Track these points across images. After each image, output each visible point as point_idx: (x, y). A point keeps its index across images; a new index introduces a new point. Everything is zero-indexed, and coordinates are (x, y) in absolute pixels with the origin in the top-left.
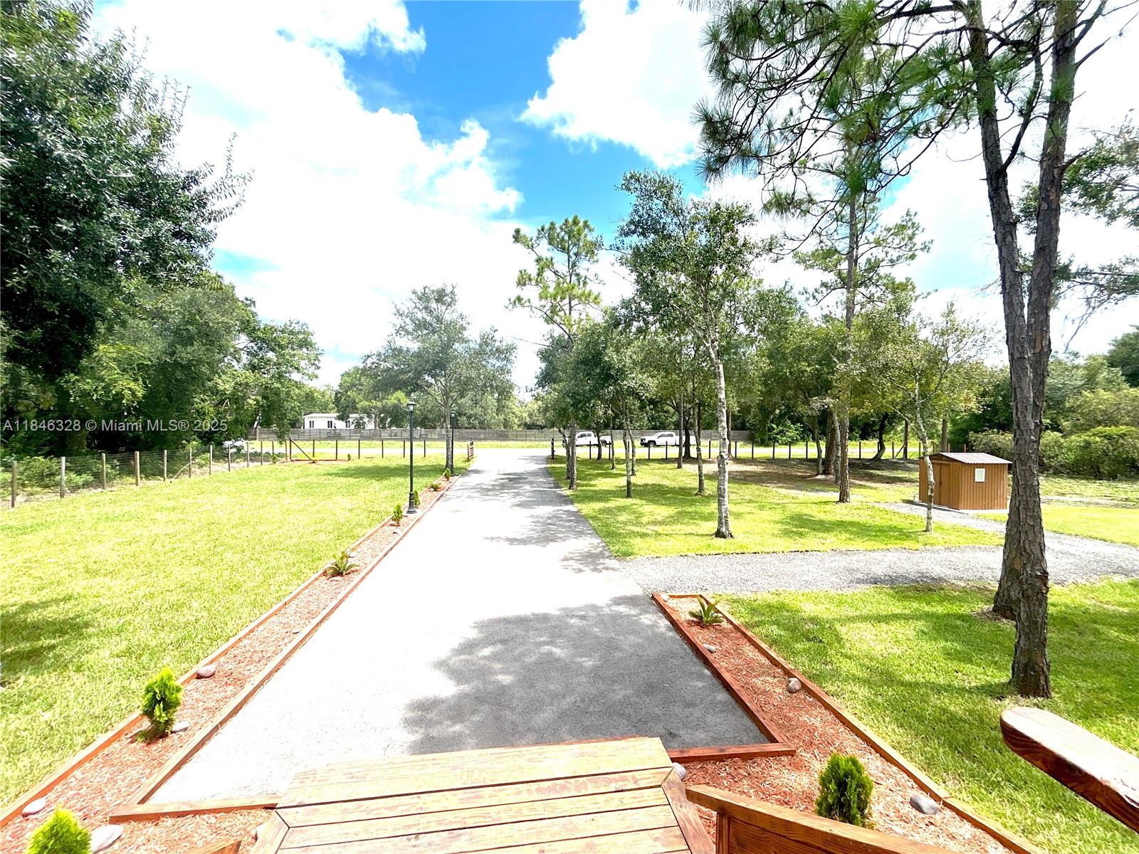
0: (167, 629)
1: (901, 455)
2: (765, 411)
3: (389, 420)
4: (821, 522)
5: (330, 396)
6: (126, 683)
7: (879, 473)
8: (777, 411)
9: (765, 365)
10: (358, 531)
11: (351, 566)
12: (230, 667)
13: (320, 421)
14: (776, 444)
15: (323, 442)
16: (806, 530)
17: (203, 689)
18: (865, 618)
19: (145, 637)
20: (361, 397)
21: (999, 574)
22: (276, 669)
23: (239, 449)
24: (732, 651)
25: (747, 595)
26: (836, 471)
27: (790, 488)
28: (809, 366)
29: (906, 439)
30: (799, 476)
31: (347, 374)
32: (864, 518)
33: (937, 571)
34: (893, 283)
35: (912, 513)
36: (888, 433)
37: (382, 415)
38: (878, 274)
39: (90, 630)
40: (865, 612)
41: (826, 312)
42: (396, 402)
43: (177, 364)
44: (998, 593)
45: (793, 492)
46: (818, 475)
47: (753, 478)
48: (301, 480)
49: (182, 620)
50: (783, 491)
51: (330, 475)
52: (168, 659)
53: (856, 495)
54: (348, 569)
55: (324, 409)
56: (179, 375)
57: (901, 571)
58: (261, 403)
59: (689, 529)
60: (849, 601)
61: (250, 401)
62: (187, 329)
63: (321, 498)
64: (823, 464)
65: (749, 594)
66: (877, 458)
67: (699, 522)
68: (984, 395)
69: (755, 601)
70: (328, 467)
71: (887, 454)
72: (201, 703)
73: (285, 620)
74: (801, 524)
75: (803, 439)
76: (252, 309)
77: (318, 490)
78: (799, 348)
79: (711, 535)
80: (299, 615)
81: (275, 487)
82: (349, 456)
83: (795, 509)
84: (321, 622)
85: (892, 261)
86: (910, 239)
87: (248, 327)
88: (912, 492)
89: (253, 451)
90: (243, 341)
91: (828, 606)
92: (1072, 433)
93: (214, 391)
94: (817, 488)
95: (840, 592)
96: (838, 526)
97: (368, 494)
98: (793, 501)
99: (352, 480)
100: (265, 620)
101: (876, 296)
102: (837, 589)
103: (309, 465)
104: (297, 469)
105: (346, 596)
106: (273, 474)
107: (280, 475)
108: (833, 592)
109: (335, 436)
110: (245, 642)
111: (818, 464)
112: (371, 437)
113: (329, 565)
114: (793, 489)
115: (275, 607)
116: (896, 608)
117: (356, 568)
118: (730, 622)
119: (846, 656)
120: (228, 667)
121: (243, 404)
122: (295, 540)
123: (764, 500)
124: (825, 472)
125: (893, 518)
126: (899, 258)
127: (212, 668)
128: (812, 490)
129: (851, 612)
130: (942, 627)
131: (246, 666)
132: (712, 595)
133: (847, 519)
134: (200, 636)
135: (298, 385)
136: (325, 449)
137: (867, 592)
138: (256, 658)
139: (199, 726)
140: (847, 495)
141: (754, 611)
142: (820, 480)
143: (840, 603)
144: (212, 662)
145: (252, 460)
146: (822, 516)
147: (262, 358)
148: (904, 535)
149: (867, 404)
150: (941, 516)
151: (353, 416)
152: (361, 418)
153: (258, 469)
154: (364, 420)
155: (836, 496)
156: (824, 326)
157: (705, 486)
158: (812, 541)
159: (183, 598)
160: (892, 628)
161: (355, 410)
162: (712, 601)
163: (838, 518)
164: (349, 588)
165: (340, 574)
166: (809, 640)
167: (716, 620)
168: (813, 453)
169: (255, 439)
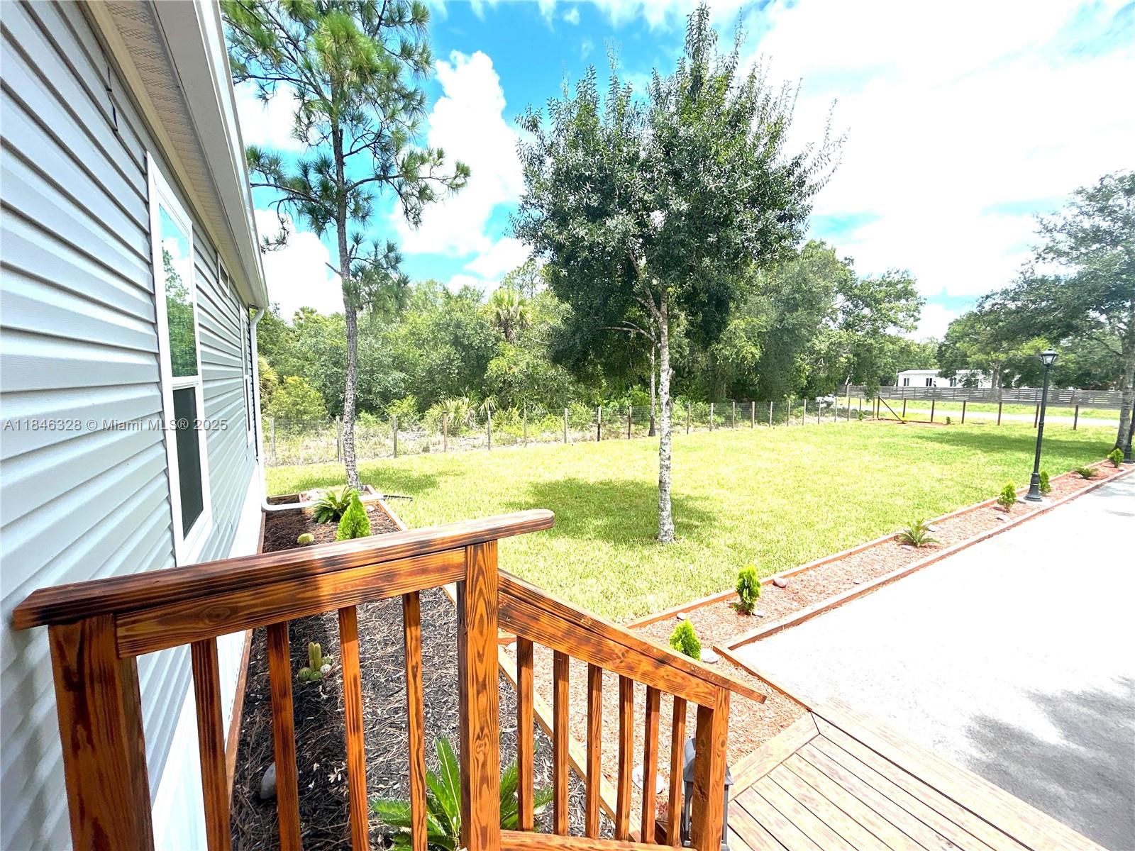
0: (758, 539)
3: (1017, 377)
5: (932, 349)
6: (731, 566)
10: (946, 505)
11: (928, 540)
12: (797, 587)
13: (917, 379)
15: (918, 402)
17: (776, 594)
19: (744, 539)
20: (975, 348)
22: (834, 606)
23: (829, 404)
31: (957, 322)
37: (1007, 371)
39: (716, 523)
42: (1032, 352)
43: (785, 330)
48: (886, 440)
49: (769, 537)
51: (921, 438)
52: (756, 561)
54: (924, 542)
55: (924, 365)
56: (786, 338)
58: (852, 361)
61: (842, 359)
62: (795, 298)
63: (905, 461)
70: (918, 429)
72: (774, 604)
73: (848, 568)
76: (851, 267)
77: (903, 452)
80: (862, 568)
81: (858, 443)
82: (948, 419)
84: (884, 583)
87: (845, 287)
89: (841, 407)
90: (840, 301)
93: (812, 351)
97: (967, 466)
99: (947, 447)
100: (830, 561)
103: (897, 425)
104: (883, 427)
105: (917, 569)
106: (858, 431)
107: (864, 433)
109: (933, 395)
110: (811, 572)
112: (986, 398)
113: (903, 532)
115: (841, 554)
117: (936, 544)
120: (795, 586)
121: (835, 362)
122: (869, 498)
127: (783, 582)
131: (810, 592)
134: (778, 554)
135: (893, 341)
136: (919, 410)
138: (819, 589)
139: (770, 619)
144: (785, 577)
145: (839, 415)
147: (858, 316)
151: (961, 373)
152: (973, 375)
153: (845, 424)
154: (978, 377)
159: (772, 520)
161: (965, 365)
164: (922, 561)
165: (915, 545)
169: (845, 396)
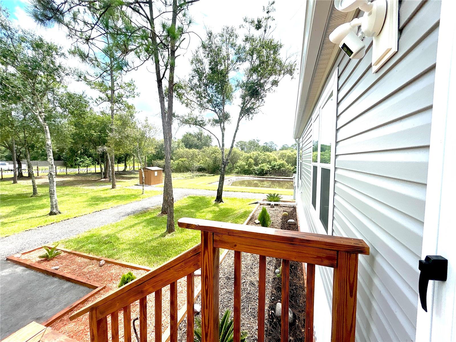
1: (132, 169)
2: (73, 152)
4: (105, 198)
7: (126, 176)
8: (79, 152)
9: (73, 129)
14: (80, 167)
16: (99, 202)
18: (127, 228)
21: (162, 202)
24: (69, 264)
25: (73, 237)
26: (109, 176)
27: (89, 186)
28: (95, 132)
29: (134, 163)
30: (93, 180)
32: (122, 193)
33: (147, 206)
34: (128, 105)
35: (138, 189)
36: (128, 161)
38: (122, 100)
40: (126, 226)
41: (102, 110)
44: (162, 208)
45: (91, 188)
46: (101, 179)
47: (69, 184)
50: (86, 188)
53: (118, 185)
57: (136, 209)
59: (30, 215)
60: (120, 224)
64: (104, 174)
65: (74, 236)
66: (124, 171)
67: (37, 210)
68: (156, 148)
69: (78, 238)
71: (128, 169)
74: (97, 200)
75: (93, 164)
78: (90, 124)
79: (46, 215)
83: (93, 194)
85: (127, 96)
86: (133, 90)
88: (137, 181)
91: (112, 229)
92: (175, 160)
94: (102, 184)
95: (116, 222)
96: (112, 198)
98: (92, 191)
101: (122, 108)
102: (115, 221)
108: (113, 223)
111: (101, 174)
114: (91, 186)
116: (136, 221)
118: (65, 252)
119: (121, 244)
123: (76, 193)
124: (105, 178)
125: (132, 191)
126: (129, 96)
128: (100, 185)
129: (121, 228)
130: (149, 222)
132: (52, 243)
133: (116, 195)
137: (126, 219)
140: (115, 185)
141: (78, 242)
142: (103, 181)
143: (117, 226)
146: (106, 195)
148: (136, 196)
149: (121, 150)
150: (147, 188)
155: (111, 186)
156: (101, 116)
157: (38, 191)
158: (102, 206)
160: (135, 228)
162: (53, 247)
163: (112, 195)
166: (106, 244)
167: (58, 254)
168: (98, 170)
